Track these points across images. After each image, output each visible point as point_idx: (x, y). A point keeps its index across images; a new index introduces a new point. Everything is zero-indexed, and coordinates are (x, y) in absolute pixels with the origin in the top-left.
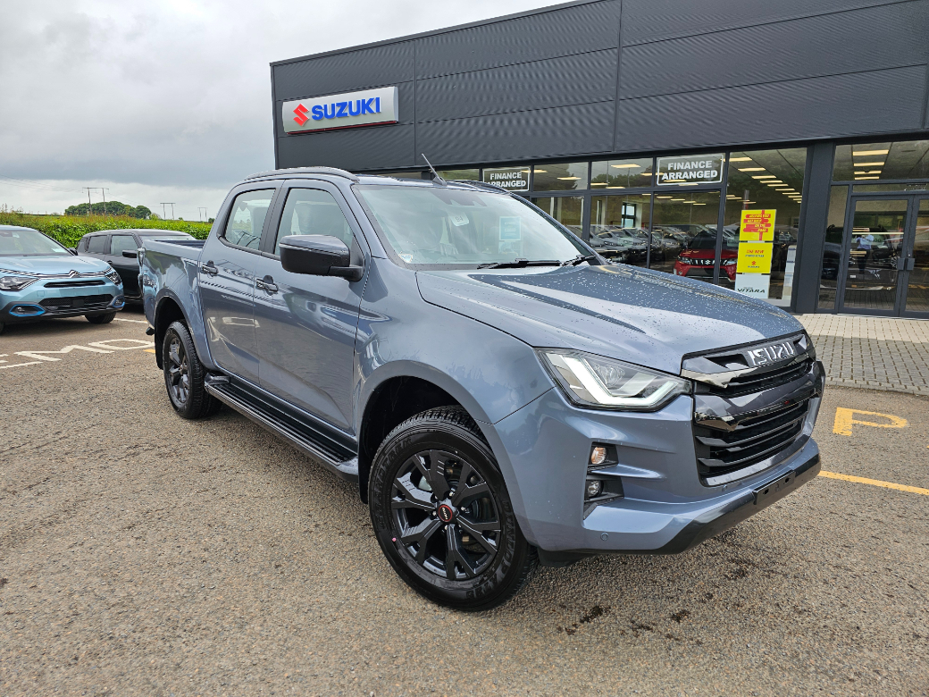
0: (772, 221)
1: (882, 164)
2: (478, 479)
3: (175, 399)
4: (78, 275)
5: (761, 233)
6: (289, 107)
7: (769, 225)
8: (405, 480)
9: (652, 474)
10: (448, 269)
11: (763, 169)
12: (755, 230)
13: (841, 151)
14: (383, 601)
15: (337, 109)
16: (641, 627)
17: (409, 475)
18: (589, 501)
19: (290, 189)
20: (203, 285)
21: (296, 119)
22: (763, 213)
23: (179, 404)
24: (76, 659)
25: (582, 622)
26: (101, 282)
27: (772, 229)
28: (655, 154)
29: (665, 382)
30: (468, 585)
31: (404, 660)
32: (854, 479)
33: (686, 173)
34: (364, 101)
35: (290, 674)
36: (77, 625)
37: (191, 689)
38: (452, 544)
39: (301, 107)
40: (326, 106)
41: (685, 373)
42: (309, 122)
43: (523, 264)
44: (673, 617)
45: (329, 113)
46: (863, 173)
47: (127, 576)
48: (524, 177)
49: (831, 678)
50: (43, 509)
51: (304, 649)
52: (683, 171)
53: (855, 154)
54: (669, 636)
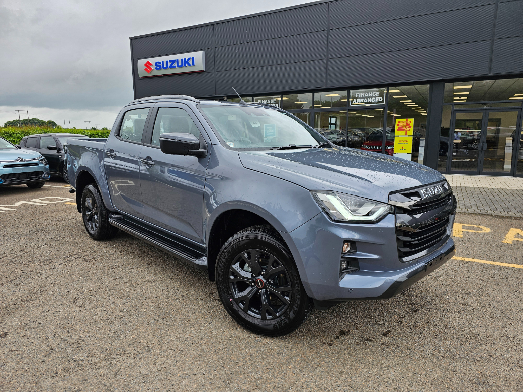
0: (412, 124)
1: (468, 93)
2: (278, 264)
3: (89, 229)
4: (22, 160)
5: (406, 131)
6: (141, 63)
7: (410, 127)
8: (236, 267)
9: (375, 257)
10: (254, 150)
11: (406, 96)
12: (404, 130)
13: (447, 86)
14: (226, 333)
15: (170, 64)
16: (367, 340)
17: (238, 264)
18: (343, 272)
19: (159, 107)
20: (106, 164)
21: (146, 69)
22: (407, 120)
23: (92, 232)
24: (57, 373)
25: (336, 339)
26: (36, 164)
27: (412, 129)
28: (349, 89)
29: (380, 208)
30: (274, 322)
31: (242, 364)
32: (467, 259)
33: (365, 99)
34: (185, 59)
35: (181, 374)
36: (53, 355)
37: (126, 386)
38: (264, 300)
39: (148, 62)
40: (163, 62)
41: (391, 202)
42: (153, 71)
43: (293, 147)
44: (383, 334)
45: (165, 66)
46: (458, 98)
47: (78, 327)
48: (277, 102)
49: (468, 360)
50: (21, 293)
51: (186, 361)
52: (364, 98)
53: (454, 88)
54: (382, 344)
